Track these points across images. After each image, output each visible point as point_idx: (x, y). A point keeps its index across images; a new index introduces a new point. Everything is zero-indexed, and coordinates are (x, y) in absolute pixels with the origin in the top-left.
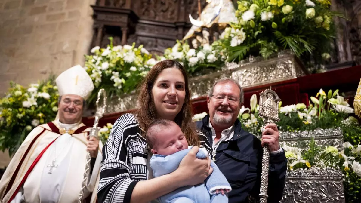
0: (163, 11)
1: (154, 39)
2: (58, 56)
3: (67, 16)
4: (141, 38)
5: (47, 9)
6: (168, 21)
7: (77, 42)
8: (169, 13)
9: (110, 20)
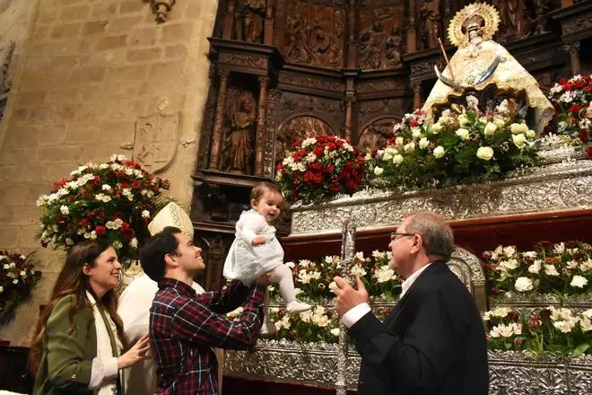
0: (320, 51)
1: (307, 97)
2: (153, 121)
3: (163, 54)
4: (286, 94)
5: (128, 40)
6: (329, 68)
7: (184, 98)
8: (332, 54)
9: (239, 62)
